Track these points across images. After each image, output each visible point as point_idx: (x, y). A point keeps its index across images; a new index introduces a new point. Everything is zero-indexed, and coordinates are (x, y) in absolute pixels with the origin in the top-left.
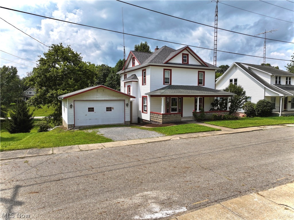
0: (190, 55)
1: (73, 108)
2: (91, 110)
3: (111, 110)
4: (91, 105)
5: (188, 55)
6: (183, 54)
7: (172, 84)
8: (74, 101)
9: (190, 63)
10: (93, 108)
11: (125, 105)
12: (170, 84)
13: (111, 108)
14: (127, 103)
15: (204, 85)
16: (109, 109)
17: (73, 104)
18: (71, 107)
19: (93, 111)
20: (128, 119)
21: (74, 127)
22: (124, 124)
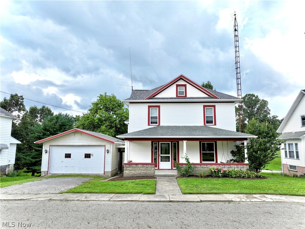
0: (188, 86)
1: (48, 154)
2: (68, 156)
3: (90, 157)
4: (68, 151)
5: (185, 86)
6: (177, 86)
7: (161, 125)
8: (50, 146)
9: (188, 96)
10: (71, 154)
11: (106, 151)
12: (158, 124)
13: (90, 155)
14: (107, 149)
15: (215, 124)
16: (88, 156)
17: (48, 150)
18: (46, 152)
19: (70, 157)
20: (109, 168)
21: (48, 174)
22: (103, 175)
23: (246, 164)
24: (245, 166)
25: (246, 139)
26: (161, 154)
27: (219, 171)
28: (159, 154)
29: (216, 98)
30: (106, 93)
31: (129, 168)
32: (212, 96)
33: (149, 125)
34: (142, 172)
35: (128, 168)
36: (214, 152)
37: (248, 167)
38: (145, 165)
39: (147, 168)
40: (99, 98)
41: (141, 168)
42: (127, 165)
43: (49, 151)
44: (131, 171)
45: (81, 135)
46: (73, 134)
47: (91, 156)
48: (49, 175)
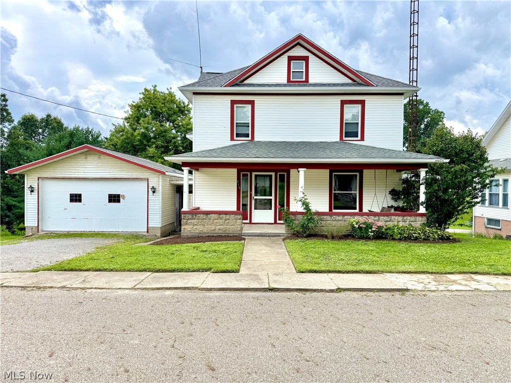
0: (312, 58)
1: (36, 193)
2: (76, 198)
3: (119, 201)
4: (76, 188)
5: (306, 59)
6: (291, 59)
7: (256, 139)
8: (38, 178)
9: (311, 81)
10: (81, 195)
11: (150, 190)
12: (250, 138)
13: (118, 196)
14: (152, 185)
15: (362, 139)
16: (114, 199)
17: (35, 186)
18: (32, 191)
19: (80, 201)
20: (157, 222)
21: (38, 232)
22: (146, 234)
23: (422, 215)
24: (420, 218)
25: (424, 165)
26: (256, 195)
27: (369, 226)
28: (251, 195)
29: (369, 85)
30: (156, 86)
31: (193, 221)
32: (360, 82)
33: (232, 139)
34: (219, 227)
35: (189, 221)
36: (357, 192)
37: (423, 220)
38: (224, 216)
39: (227, 221)
40: (142, 96)
41: (216, 221)
42: (187, 215)
43: (37, 189)
44: (196, 227)
45: (99, 158)
46: (83, 157)
47: (121, 198)
48: (41, 233)
